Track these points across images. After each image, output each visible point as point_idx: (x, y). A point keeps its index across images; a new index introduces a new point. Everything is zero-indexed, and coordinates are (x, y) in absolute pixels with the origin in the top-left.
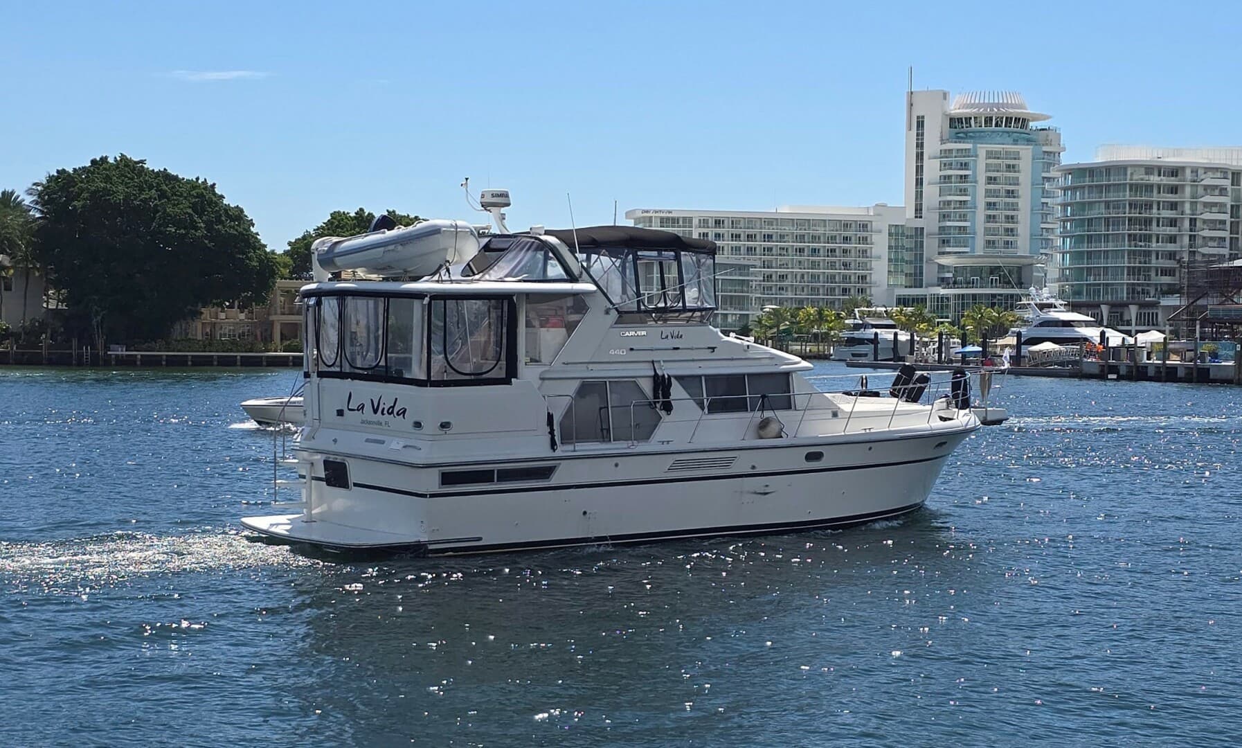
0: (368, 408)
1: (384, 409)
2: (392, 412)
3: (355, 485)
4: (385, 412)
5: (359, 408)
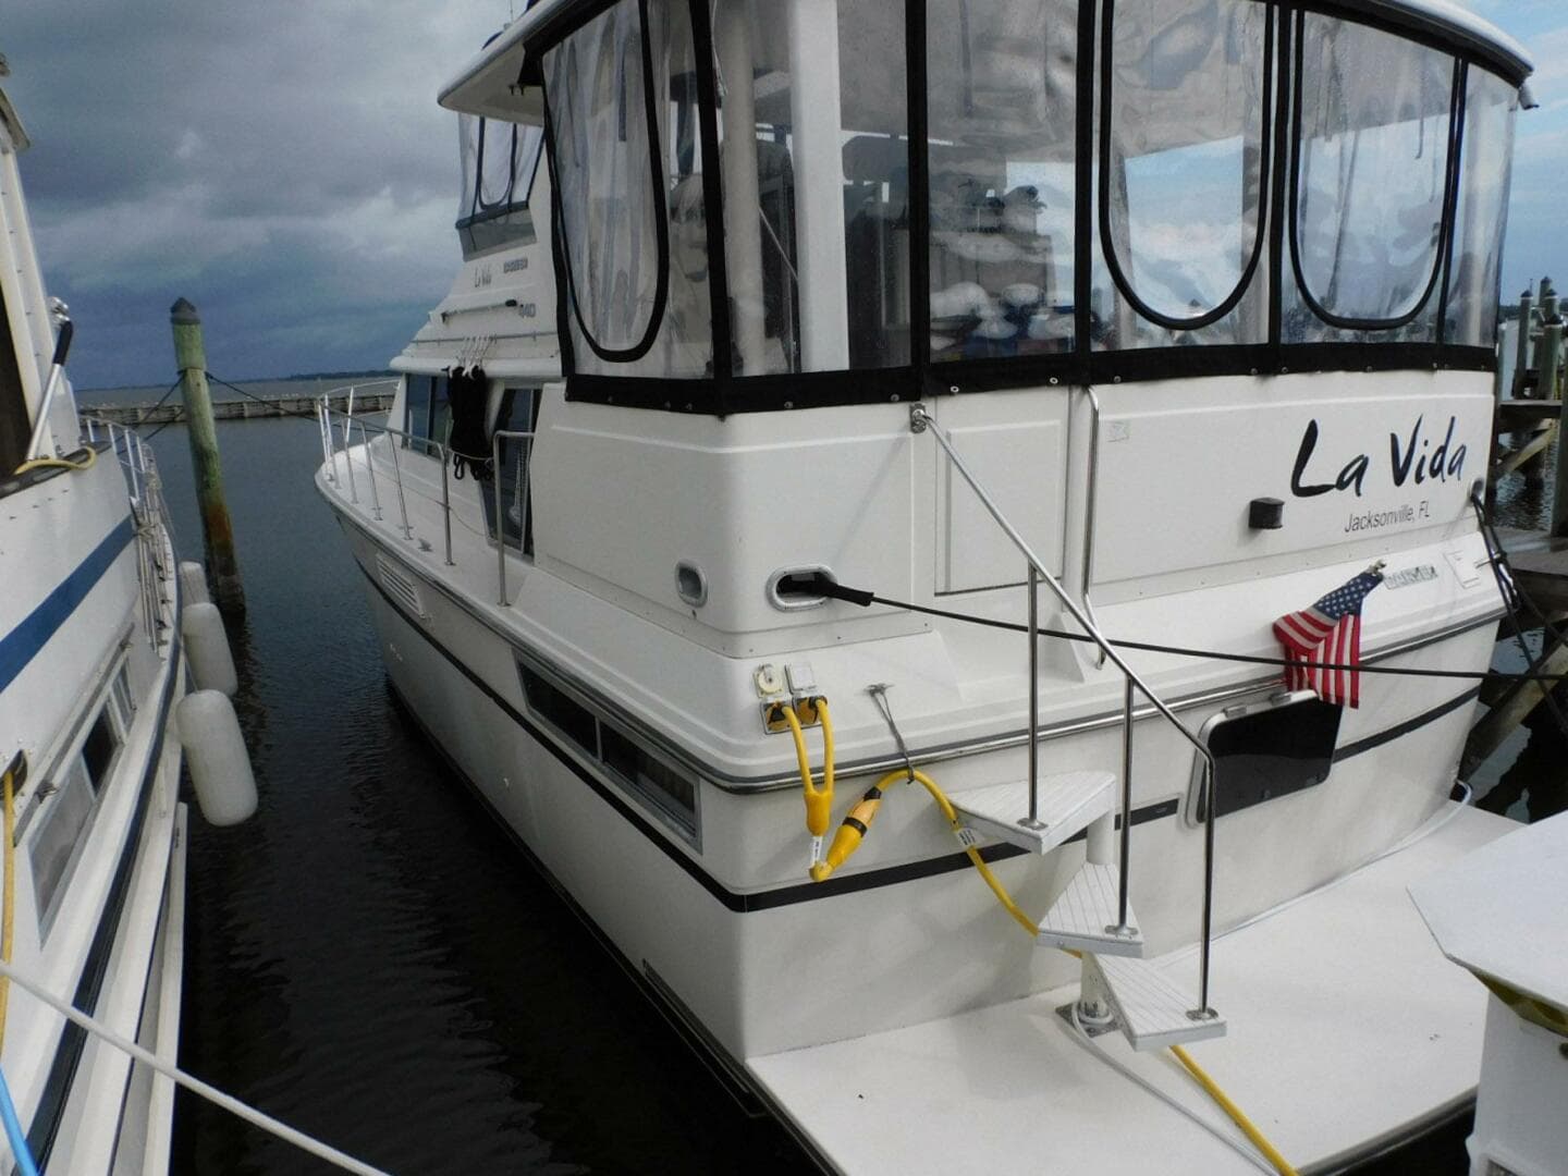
1: (1423, 460)
2: (1441, 466)
5: (1346, 478)
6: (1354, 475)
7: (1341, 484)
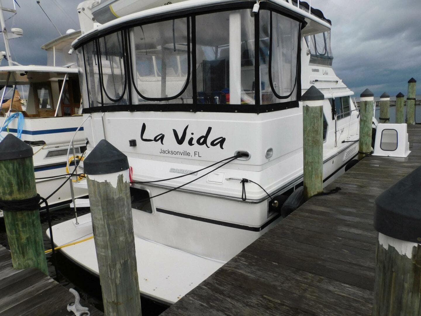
0: (170, 139)
1: (191, 139)
2: (205, 142)
3: (159, 210)
4: (194, 142)
5: (157, 139)
6: (161, 138)
7: (155, 140)
